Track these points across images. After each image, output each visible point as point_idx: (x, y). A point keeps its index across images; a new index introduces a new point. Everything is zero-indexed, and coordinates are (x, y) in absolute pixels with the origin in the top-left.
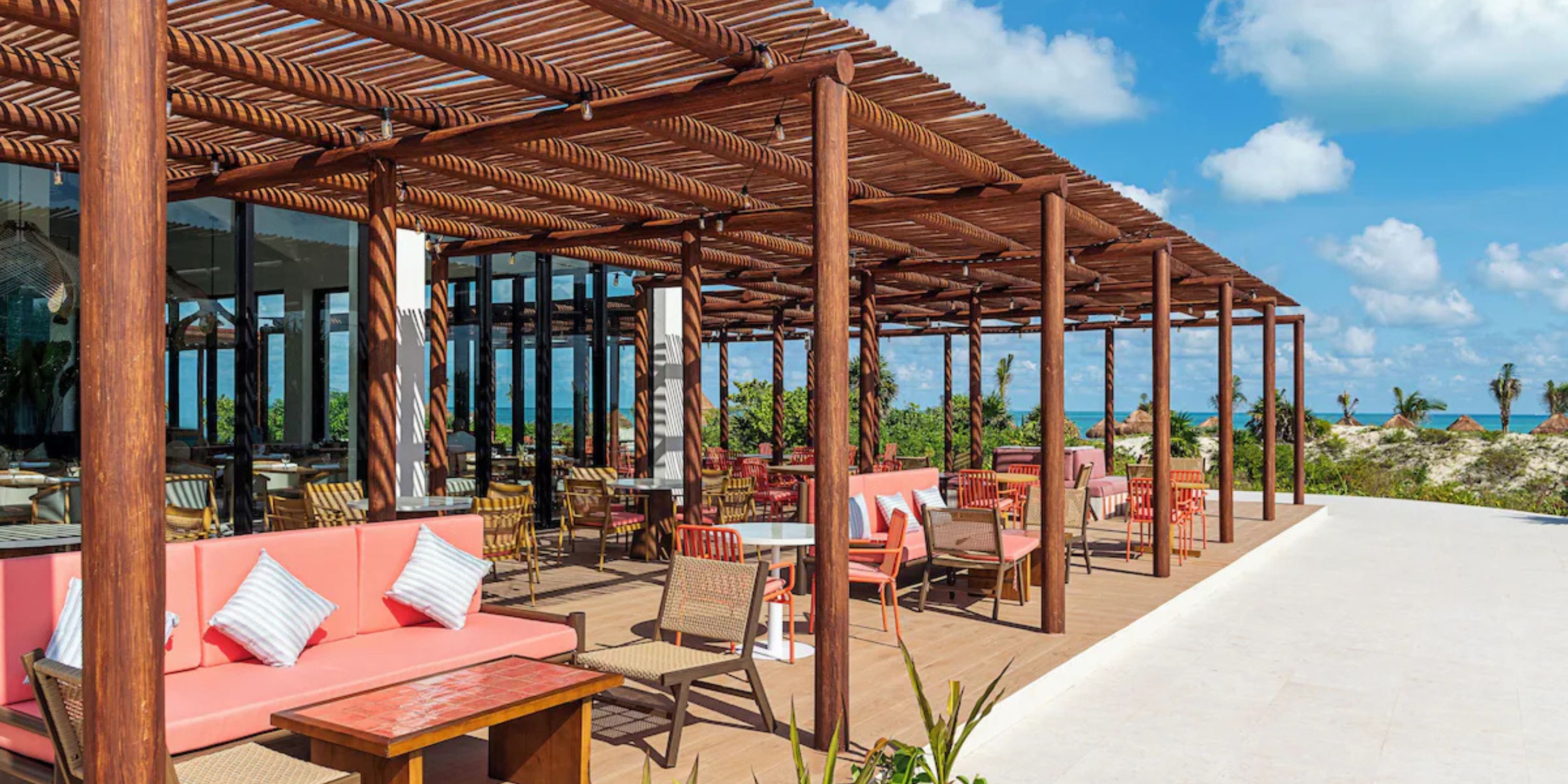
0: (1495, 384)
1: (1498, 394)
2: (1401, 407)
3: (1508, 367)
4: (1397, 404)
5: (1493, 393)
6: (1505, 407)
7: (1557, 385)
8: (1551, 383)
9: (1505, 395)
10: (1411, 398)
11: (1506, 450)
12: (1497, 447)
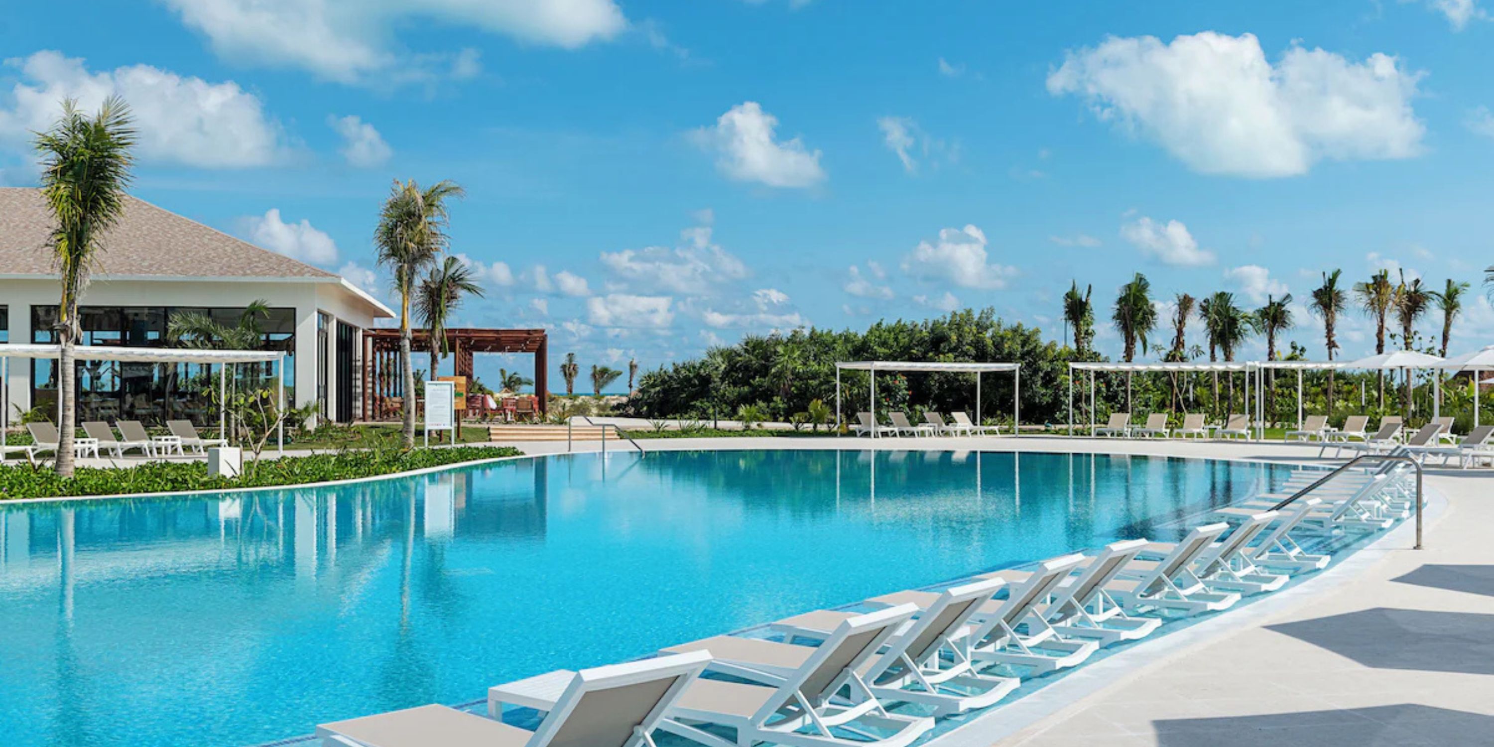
0: (564, 367)
1: (565, 374)
2: (505, 383)
3: (571, 356)
4: (502, 380)
5: (562, 373)
6: (569, 383)
7: (598, 369)
8: (595, 367)
9: (570, 374)
10: (510, 378)
11: (581, 404)
12: (577, 403)
